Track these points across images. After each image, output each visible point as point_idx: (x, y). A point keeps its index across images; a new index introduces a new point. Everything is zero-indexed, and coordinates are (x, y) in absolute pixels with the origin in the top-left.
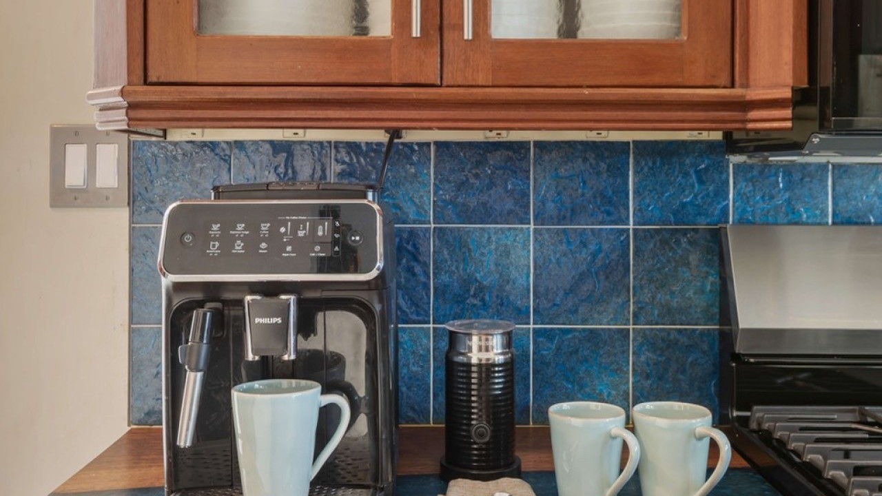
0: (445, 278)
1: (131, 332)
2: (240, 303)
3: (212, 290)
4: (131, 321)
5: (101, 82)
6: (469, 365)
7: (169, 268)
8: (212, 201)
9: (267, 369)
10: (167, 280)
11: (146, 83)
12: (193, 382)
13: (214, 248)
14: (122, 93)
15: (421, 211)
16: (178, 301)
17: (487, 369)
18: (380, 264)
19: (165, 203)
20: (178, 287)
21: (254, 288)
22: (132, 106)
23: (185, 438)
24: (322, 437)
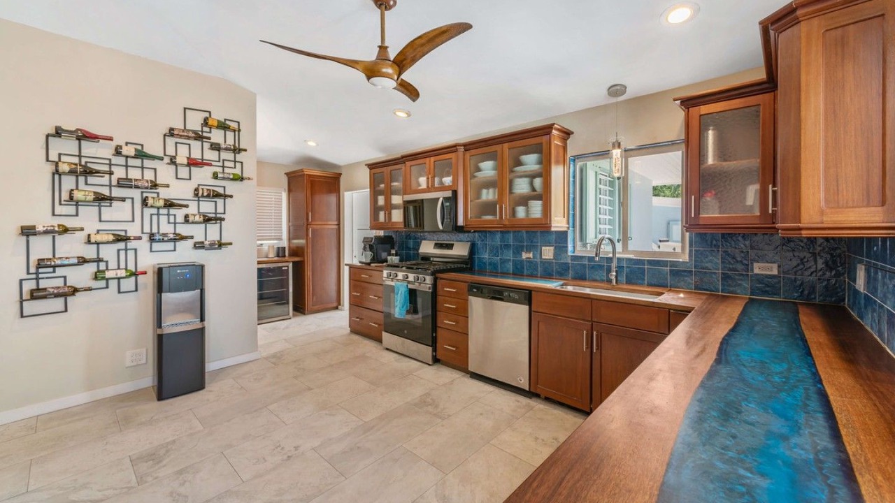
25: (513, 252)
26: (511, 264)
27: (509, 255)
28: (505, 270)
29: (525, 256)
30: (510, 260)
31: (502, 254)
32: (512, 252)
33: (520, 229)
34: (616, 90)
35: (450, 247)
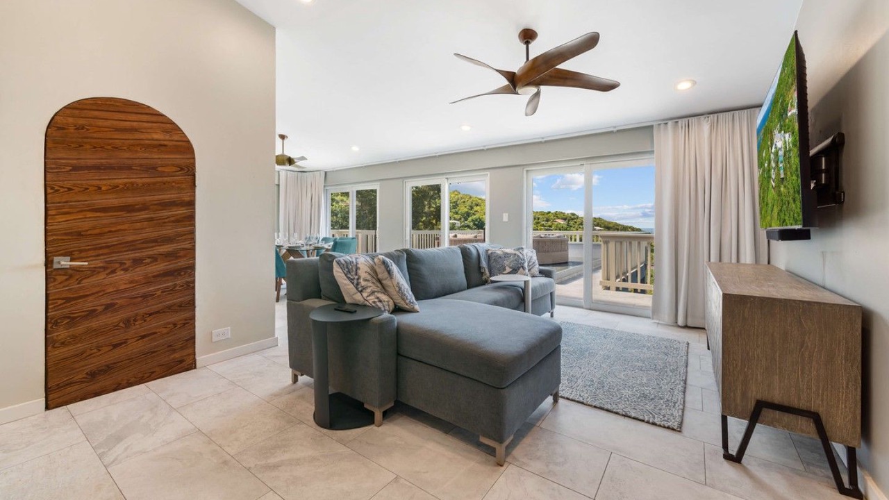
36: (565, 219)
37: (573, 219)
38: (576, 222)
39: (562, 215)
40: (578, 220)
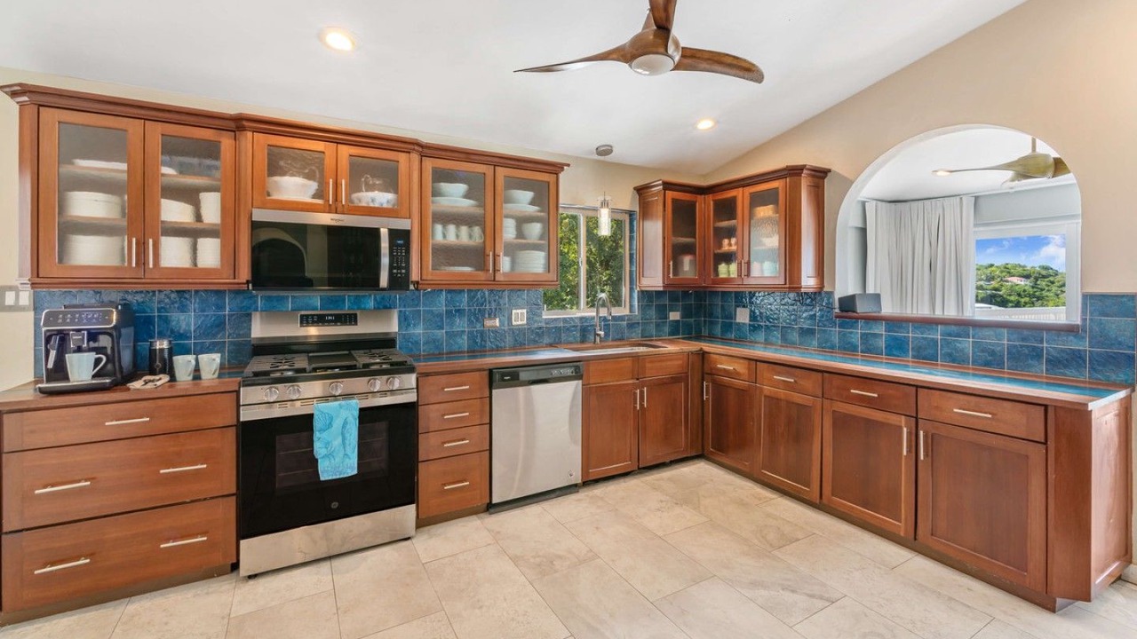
0: (161, 329)
1: (35, 350)
2: (68, 334)
3: (60, 332)
4: (35, 346)
5: (21, 276)
6: (156, 349)
7: (45, 325)
8: (63, 309)
9: (79, 350)
10: (44, 329)
11: (38, 277)
12: (53, 354)
13: (60, 321)
14: (29, 280)
15: (152, 310)
16: (48, 334)
17: (162, 350)
18: (114, 321)
19: (44, 310)
20: (48, 331)
21: (73, 330)
22: (33, 284)
23: (50, 365)
24: (95, 366)
25: (469, 320)
26: (466, 337)
27: (461, 324)
28: (456, 348)
29: (488, 323)
30: (463, 332)
31: (452, 325)
32: (466, 320)
33: (480, 287)
34: (605, 151)
35: (351, 319)
36: (1027, 277)
37: (1044, 277)
38: (1053, 283)
39: (1020, 269)
40: (1058, 278)
